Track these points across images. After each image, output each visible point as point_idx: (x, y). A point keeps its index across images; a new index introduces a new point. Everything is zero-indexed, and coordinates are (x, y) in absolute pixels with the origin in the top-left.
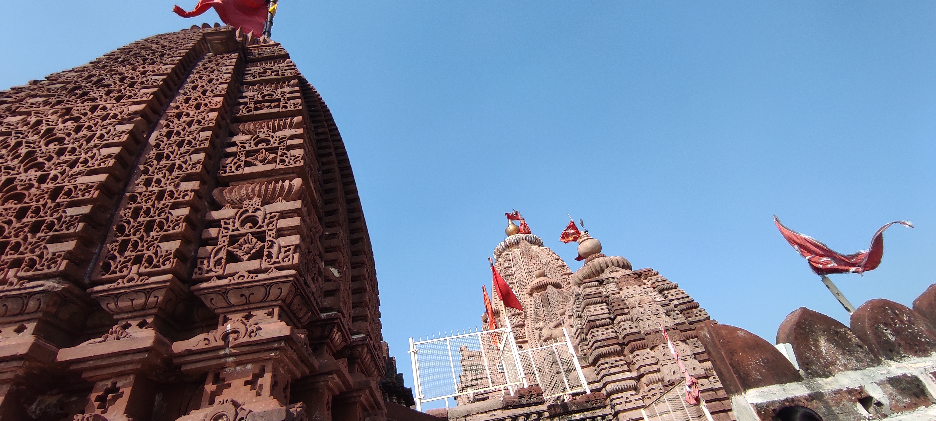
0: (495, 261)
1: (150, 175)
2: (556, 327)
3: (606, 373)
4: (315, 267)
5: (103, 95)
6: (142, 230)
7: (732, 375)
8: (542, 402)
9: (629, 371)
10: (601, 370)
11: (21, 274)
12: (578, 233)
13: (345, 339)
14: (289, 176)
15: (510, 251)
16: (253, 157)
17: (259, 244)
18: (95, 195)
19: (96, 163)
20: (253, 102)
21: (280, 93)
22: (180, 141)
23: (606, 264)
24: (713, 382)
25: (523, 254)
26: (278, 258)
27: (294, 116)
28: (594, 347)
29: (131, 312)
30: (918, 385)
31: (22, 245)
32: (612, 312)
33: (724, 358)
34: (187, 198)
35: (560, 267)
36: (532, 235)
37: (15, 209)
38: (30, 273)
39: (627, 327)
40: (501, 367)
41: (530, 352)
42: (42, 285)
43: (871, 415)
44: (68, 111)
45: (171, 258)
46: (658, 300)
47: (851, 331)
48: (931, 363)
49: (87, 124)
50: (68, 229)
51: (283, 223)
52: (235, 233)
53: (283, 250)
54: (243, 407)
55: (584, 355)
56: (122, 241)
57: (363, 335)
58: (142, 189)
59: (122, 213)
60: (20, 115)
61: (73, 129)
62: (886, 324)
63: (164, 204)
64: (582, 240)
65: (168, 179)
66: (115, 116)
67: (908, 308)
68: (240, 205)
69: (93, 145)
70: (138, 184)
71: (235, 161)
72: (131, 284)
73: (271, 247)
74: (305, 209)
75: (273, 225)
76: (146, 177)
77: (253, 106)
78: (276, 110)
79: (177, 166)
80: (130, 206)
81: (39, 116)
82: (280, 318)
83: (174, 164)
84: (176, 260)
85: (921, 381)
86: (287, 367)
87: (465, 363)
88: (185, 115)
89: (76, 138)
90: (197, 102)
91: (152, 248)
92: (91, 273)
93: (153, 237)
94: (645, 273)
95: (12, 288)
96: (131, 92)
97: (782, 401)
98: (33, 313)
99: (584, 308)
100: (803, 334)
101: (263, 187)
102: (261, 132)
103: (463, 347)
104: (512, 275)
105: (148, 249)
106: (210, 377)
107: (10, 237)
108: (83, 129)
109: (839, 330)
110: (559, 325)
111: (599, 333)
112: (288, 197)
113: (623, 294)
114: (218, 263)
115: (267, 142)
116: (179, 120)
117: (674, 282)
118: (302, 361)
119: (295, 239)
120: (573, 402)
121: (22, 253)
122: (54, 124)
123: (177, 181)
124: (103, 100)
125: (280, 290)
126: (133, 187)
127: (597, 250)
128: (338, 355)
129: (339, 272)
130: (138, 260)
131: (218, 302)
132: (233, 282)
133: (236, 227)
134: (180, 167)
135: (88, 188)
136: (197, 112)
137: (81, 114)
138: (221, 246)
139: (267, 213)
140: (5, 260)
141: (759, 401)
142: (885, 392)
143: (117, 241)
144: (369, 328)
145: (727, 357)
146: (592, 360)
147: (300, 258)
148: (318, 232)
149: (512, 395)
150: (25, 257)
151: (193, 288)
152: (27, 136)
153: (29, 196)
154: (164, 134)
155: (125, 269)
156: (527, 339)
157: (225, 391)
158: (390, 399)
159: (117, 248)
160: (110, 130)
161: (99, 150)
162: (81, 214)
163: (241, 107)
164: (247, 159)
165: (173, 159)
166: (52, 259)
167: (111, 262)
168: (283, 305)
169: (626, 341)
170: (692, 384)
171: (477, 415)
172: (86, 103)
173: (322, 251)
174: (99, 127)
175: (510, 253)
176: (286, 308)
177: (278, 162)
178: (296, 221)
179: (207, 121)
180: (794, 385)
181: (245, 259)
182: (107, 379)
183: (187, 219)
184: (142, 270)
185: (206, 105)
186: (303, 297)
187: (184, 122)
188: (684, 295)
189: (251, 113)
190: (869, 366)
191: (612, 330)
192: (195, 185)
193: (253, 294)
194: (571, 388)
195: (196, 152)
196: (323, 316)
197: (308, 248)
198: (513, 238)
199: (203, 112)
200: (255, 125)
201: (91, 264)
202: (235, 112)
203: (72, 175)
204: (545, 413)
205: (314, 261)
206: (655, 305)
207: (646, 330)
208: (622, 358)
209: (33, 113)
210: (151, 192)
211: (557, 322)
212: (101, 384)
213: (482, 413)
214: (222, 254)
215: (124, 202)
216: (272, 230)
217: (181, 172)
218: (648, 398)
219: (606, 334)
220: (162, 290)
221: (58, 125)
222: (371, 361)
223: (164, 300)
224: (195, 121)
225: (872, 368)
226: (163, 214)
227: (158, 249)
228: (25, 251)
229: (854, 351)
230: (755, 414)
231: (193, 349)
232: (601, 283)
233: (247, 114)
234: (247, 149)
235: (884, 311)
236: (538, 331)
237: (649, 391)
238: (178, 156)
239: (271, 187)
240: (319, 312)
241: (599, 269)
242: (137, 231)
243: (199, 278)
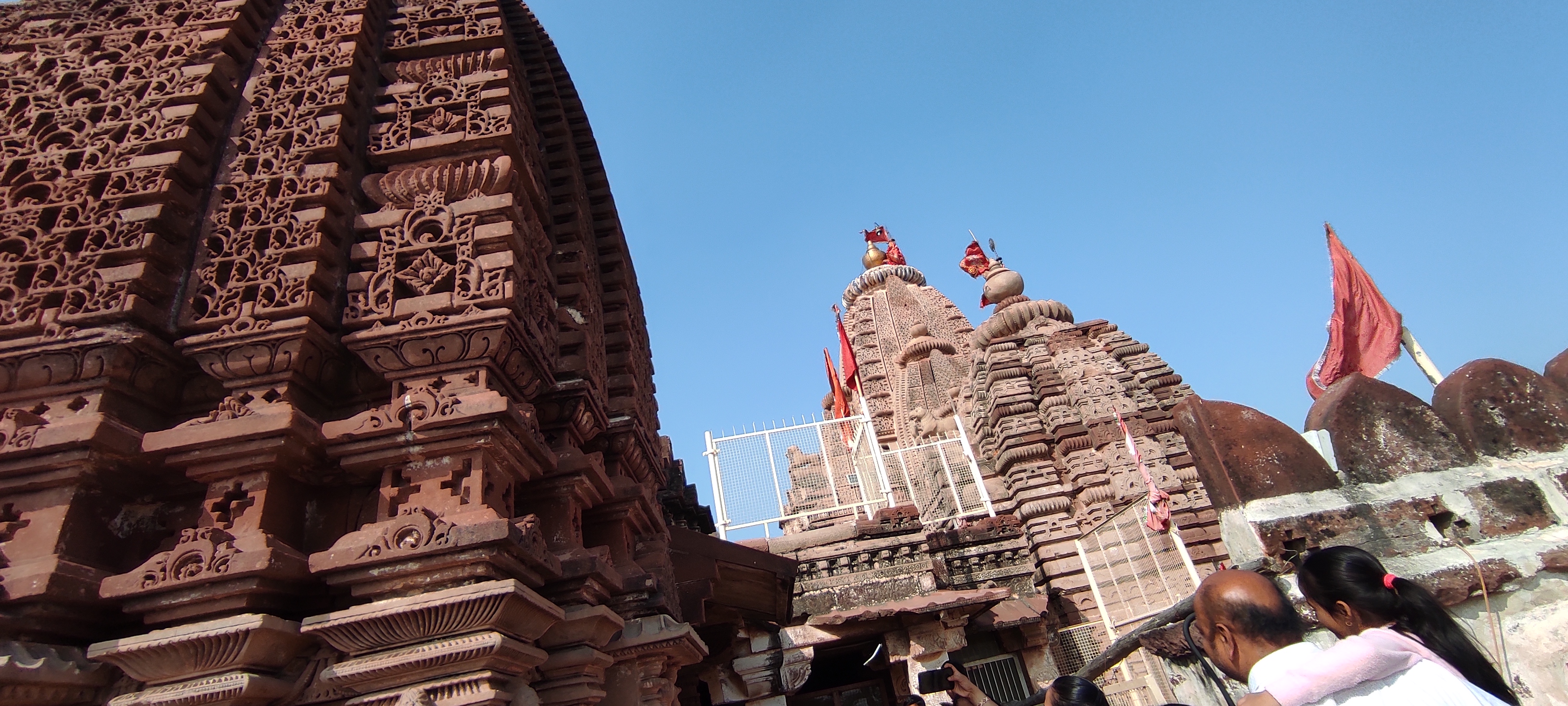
0: (844, 310)
1: (252, 154)
2: (944, 415)
3: (1022, 486)
4: (542, 306)
5: (153, 13)
6: (250, 246)
7: (1225, 478)
8: (918, 529)
9: (1060, 482)
10: (1014, 482)
11: (64, 317)
12: (984, 261)
13: (597, 423)
14: (488, 153)
15: (869, 294)
16: (424, 122)
17: (446, 268)
18: (165, 188)
19: (158, 132)
20: (416, 25)
21: (462, 7)
22: (295, 95)
23: (1031, 313)
24: (1193, 499)
25: (892, 298)
26: (479, 289)
27: (491, 49)
28: (1004, 447)
29: (250, 377)
30: (1533, 495)
31: (59, 271)
32: (1036, 390)
33: (1214, 453)
34: (319, 192)
35: (952, 319)
36: (907, 267)
37: (36, 213)
38: (79, 316)
39: (1060, 414)
40: (854, 478)
41: (900, 455)
42: (100, 335)
43: (1447, 540)
44: (96, 43)
45: (303, 290)
46: (1113, 371)
47: (1433, 410)
48: (1560, 461)
49: (132, 66)
50: (128, 244)
51: (484, 232)
52: (405, 249)
53: (486, 276)
54: (442, 519)
55: (989, 459)
56: (220, 263)
57: (627, 418)
58: (240, 177)
59: (214, 217)
60: (17, 51)
61: (110, 75)
62: (1494, 400)
63: (281, 203)
64: (990, 273)
65: (284, 160)
66: (179, 51)
67: (1536, 374)
68: (407, 204)
69: (149, 102)
70: (234, 169)
71: (394, 128)
72: (243, 332)
73: (467, 271)
74: (520, 208)
75: (467, 235)
76: (246, 156)
77: (417, 32)
78: (458, 38)
79: (295, 137)
80: (225, 206)
81: (48, 53)
82: (490, 385)
83: (291, 135)
84: (311, 293)
85: (1538, 489)
86: (506, 462)
87: (796, 473)
88: (299, 48)
89: (118, 91)
90: (317, 24)
91: (270, 274)
92: (177, 317)
93: (270, 257)
94: (1095, 328)
95: (52, 339)
96: (200, 8)
97: (1302, 518)
98: (93, 378)
99: (991, 385)
100: (1352, 416)
101: (446, 172)
102: (435, 77)
103: (792, 448)
104: (874, 333)
105: (264, 277)
106: (387, 477)
107: (36, 258)
108: (126, 74)
109: (1412, 408)
110: (949, 412)
111: (1014, 424)
112: (489, 187)
113: (1055, 361)
114: (381, 298)
115: (447, 94)
116: (290, 57)
117: (1143, 343)
118: (531, 454)
119: (505, 258)
120: (967, 530)
121: (59, 284)
122: (77, 66)
123: (299, 162)
124: (154, 22)
125: (486, 341)
126: (227, 175)
127: (1015, 290)
128: (588, 447)
129: (582, 316)
130: (250, 294)
131: (388, 363)
132: (408, 328)
133: (406, 240)
134: (302, 140)
135: (151, 175)
136: (320, 41)
137: (121, 48)
138: (383, 271)
139: (455, 215)
140: (35, 296)
141: (1266, 518)
142: (1476, 506)
143: (212, 265)
144: (637, 407)
145: (1220, 453)
146: (1000, 467)
147: (516, 289)
148: (543, 250)
149: (871, 518)
150: (65, 291)
151: (345, 339)
152: (34, 88)
153: (55, 191)
154: (268, 83)
155: (231, 309)
156: (895, 435)
157: (413, 497)
158: (676, 523)
159: (214, 275)
160: (173, 75)
161: (159, 110)
162: (146, 219)
163: (396, 33)
164: (415, 125)
165: (288, 125)
166: (110, 292)
167: (207, 297)
168: (492, 365)
169: (1056, 437)
170: (1159, 501)
171: (815, 549)
172: (124, 28)
173: (554, 281)
174: (155, 71)
175: (870, 297)
176: (498, 371)
177: (468, 129)
178: (504, 228)
179: (338, 57)
180: (1326, 493)
181: (425, 292)
182: (227, 478)
183: (322, 226)
184: (259, 309)
185: (333, 29)
186: (524, 353)
187: (299, 61)
188: (1157, 364)
189: (413, 44)
190: (1454, 465)
191: (1036, 419)
192: (329, 169)
193: (443, 348)
194: (965, 509)
195: (326, 112)
196: (560, 385)
197: (529, 274)
198: (875, 272)
199: (330, 42)
200: (423, 65)
201: (175, 301)
202: (385, 42)
203: (121, 154)
204: (922, 545)
205: (541, 297)
206: (1108, 379)
207: (1091, 420)
208: (1050, 462)
209: (37, 47)
210: (257, 182)
211: (946, 408)
212: (218, 485)
213: (823, 545)
214: (387, 285)
215: (215, 199)
216: (466, 244)
217: (303, 148)
218: (1087, 524)
219: (1025, 425)
220: (294, 341)
221: (84, 67)
222: (643, 458)
223: (300, 357)
224: (318, 58)
225: (1459, 469)
226: (282, 219)
227: (281, 276)
228: (64, 281)
229: (1432, 442)
230: (1257, 538)
231: (355, 433)
232: (1020, 343)
233: (407, 46)
234: (413, 107)
235: (1493, 379)
236: (913, 422)
237: (1090, 513)
238: (295, 121)
239: (459, 171)
240: (553, 379)
241: (1018, 321)
242: (243, 247)
243: (352, 324)
